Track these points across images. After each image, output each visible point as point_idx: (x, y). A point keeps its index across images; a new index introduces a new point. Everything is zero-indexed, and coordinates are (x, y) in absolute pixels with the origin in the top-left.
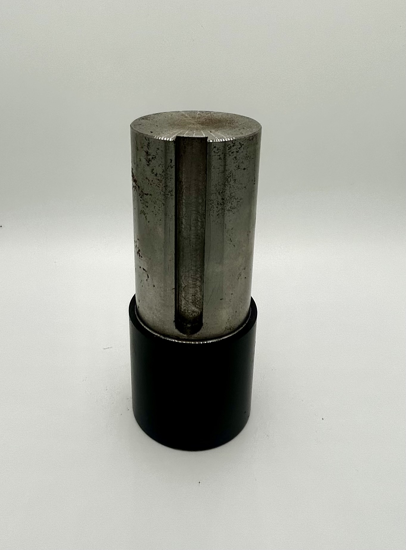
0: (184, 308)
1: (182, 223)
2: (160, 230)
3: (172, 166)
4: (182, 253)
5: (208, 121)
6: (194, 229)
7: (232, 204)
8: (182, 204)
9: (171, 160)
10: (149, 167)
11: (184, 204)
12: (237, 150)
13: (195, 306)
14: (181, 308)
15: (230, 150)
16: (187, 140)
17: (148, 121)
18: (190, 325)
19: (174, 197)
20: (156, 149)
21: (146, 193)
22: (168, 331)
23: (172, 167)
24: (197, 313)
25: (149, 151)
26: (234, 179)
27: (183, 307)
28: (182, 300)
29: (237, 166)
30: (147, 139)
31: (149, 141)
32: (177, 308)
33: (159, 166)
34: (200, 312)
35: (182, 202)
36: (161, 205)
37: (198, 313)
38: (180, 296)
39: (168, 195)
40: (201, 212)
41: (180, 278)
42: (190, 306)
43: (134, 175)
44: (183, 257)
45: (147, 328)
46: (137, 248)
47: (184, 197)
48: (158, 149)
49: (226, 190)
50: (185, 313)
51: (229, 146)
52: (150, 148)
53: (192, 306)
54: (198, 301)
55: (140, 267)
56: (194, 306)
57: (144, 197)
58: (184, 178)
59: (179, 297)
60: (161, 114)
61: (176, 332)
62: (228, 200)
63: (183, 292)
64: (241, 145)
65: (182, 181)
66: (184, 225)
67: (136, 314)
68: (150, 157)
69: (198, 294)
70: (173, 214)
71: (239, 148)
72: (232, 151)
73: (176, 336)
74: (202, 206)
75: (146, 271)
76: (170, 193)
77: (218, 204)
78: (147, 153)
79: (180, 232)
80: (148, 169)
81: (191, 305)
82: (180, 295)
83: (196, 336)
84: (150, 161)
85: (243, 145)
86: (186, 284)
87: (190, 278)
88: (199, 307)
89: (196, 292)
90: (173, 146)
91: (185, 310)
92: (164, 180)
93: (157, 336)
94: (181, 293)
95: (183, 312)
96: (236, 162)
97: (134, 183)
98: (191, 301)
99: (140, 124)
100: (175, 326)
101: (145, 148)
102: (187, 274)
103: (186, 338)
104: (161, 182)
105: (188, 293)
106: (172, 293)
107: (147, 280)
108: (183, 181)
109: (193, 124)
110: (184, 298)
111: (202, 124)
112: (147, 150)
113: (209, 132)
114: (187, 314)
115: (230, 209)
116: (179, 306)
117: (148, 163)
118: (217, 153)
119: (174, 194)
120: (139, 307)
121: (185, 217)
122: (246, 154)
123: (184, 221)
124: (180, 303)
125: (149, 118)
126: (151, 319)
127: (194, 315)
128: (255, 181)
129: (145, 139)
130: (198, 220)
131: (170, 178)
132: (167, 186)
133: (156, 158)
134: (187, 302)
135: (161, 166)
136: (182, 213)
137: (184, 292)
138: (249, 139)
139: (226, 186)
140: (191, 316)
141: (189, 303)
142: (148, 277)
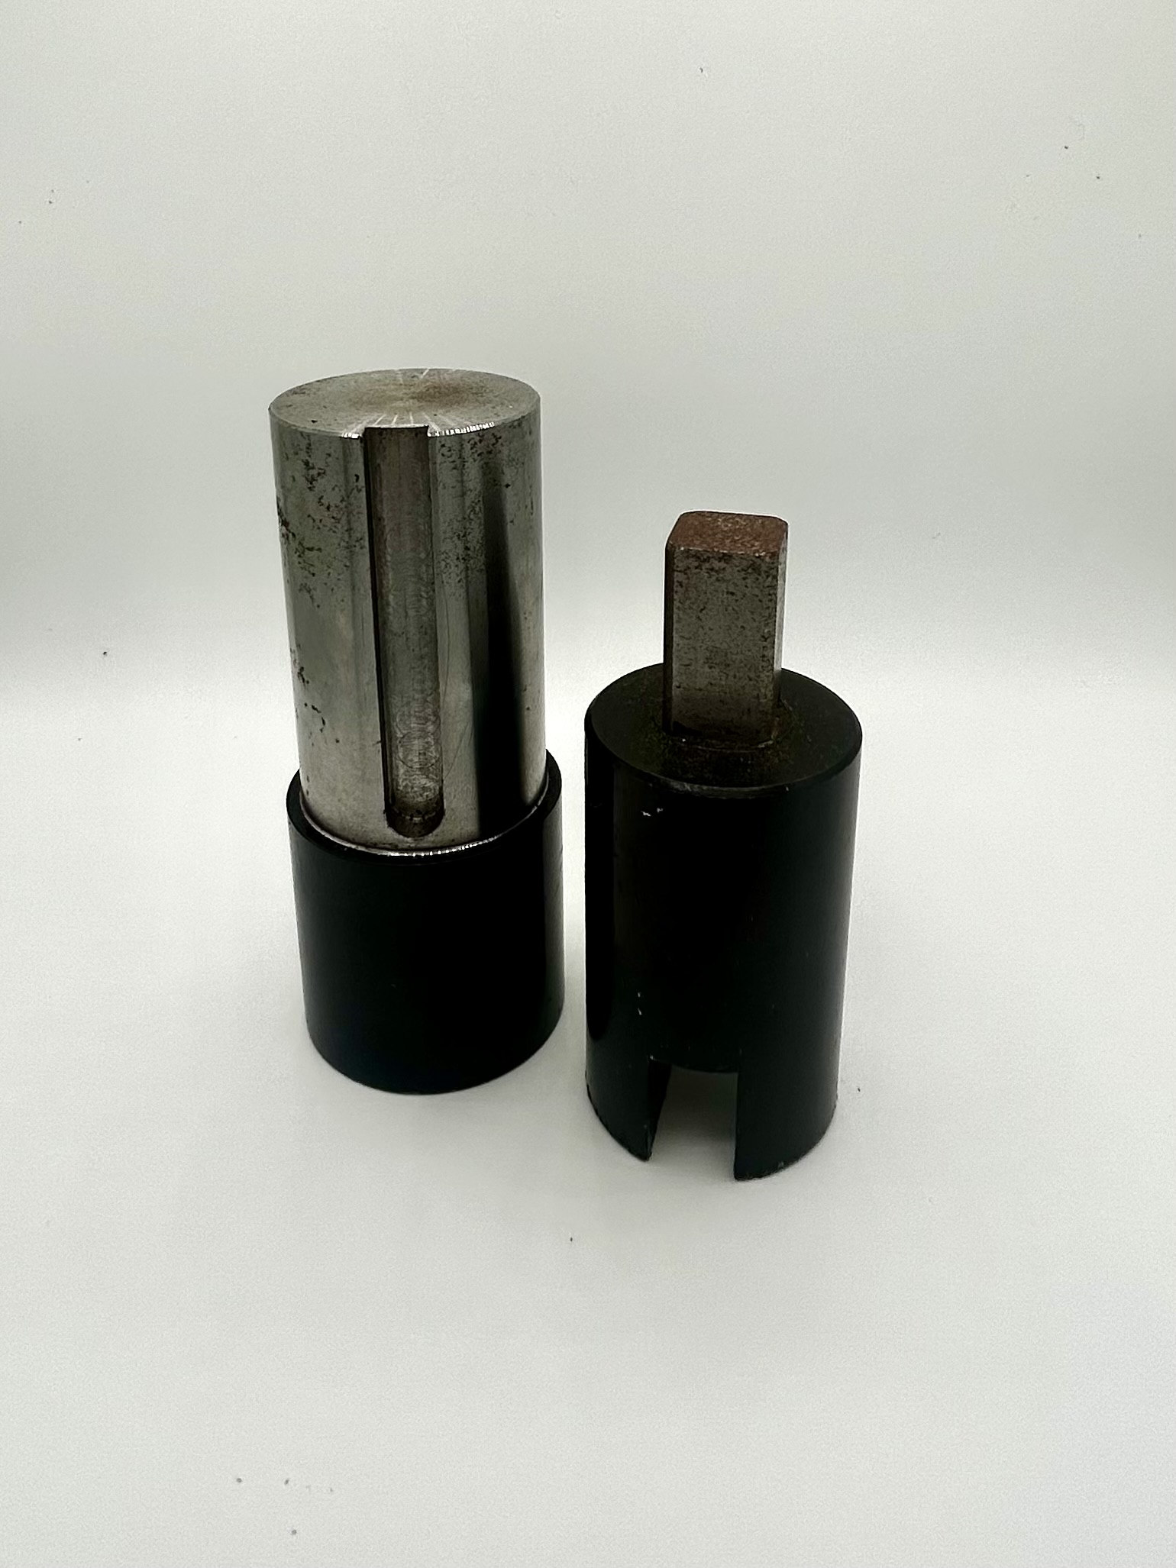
0: (404, 784)
1: (388, 604)
2: (343, 621)
4: (391, 668)
8: (386, 565)
11: (389, 564)
12: (489, 450)
13: (427, 777)
14: (397, 784)
15: (475, 449)
16: (387, 434)
17: (306, 397)
18: (419, 819)
22: (372, 835)
24: (433, 791)
25: (311, 461)
26: (487, 506)
27: (403, 782)
28: (397, 767)
29: (492, 481)
30: (305, 435)
31: (309, 439)
32: (390, 784)
33: (333, 489)
35: (386, 561)
36: (342, 569)
38: (394, 759)
39: (355, 546)
40: (425, 579)
41: (390, 721)
42: (417, 777)
43: (283, 510)
45: (327, 835)
46: (296, 665)
47: (389, 550)
48: (329, 455)
49: (472, 529)
50: (408, 793)
51: (472, 442)
53: (421, 776)
55: (306, 705)
56: (424, 776)
59: (391, 761)
60: (332, 381)
61: (391, 834)
63: (401, 750)
64: (496, 439)
65: (382, 518)
66: (393, 607)
68: (314, 472)
69: (431, 750)
70: (369, 585)
71: (493, 445)
72: (479, 452)
73: (390, 844)
74: (427, 566)
76: (358, 543)
77: (458, 559)
78: (307, 463)
79: (385, 623)
80: (311, 498)
81: (418, 775)
82: (393, 754)
83: (430, 839)
84: (314, 480)
86: (405, 732)
87: (413, 719)
88: (434, 777)
89: (426, 746)
92: (344, 518)
94: (395, 750)
95: (402, 791)
96: (490, 473)
97: (284, 528)
98: (417, 767)
99: (289, 404)
100: (386, 822)
101: (303, 455)
102: (406, 709)
103: (411, 846)
104: (339, 523)
105: (412, 750)
106: (377, 752)
107: (321, 730)
108: (385, 516)
111: (420, 397)
112: (307, 458)
114: (411, 795)
115: (483, 567)
116: (393, 780)
117: (310, 486)
118: (448, 457)
119: (367, 544)
120: (310, 794)
121: (395, 590)
122: (509, 455)
123: (391, 598)
124: (395, 772)
125: (309, 390)
126: (336, 814)
127: (427, 796)
128: (532, 507)
129: (300, 436)
130: (421, 596)
132: (351, 529)
134: (410, 769)
135: (337, 489)
136: (388, 583)
138: (513, 425)
139: (473, 523)
140: (420, 799)
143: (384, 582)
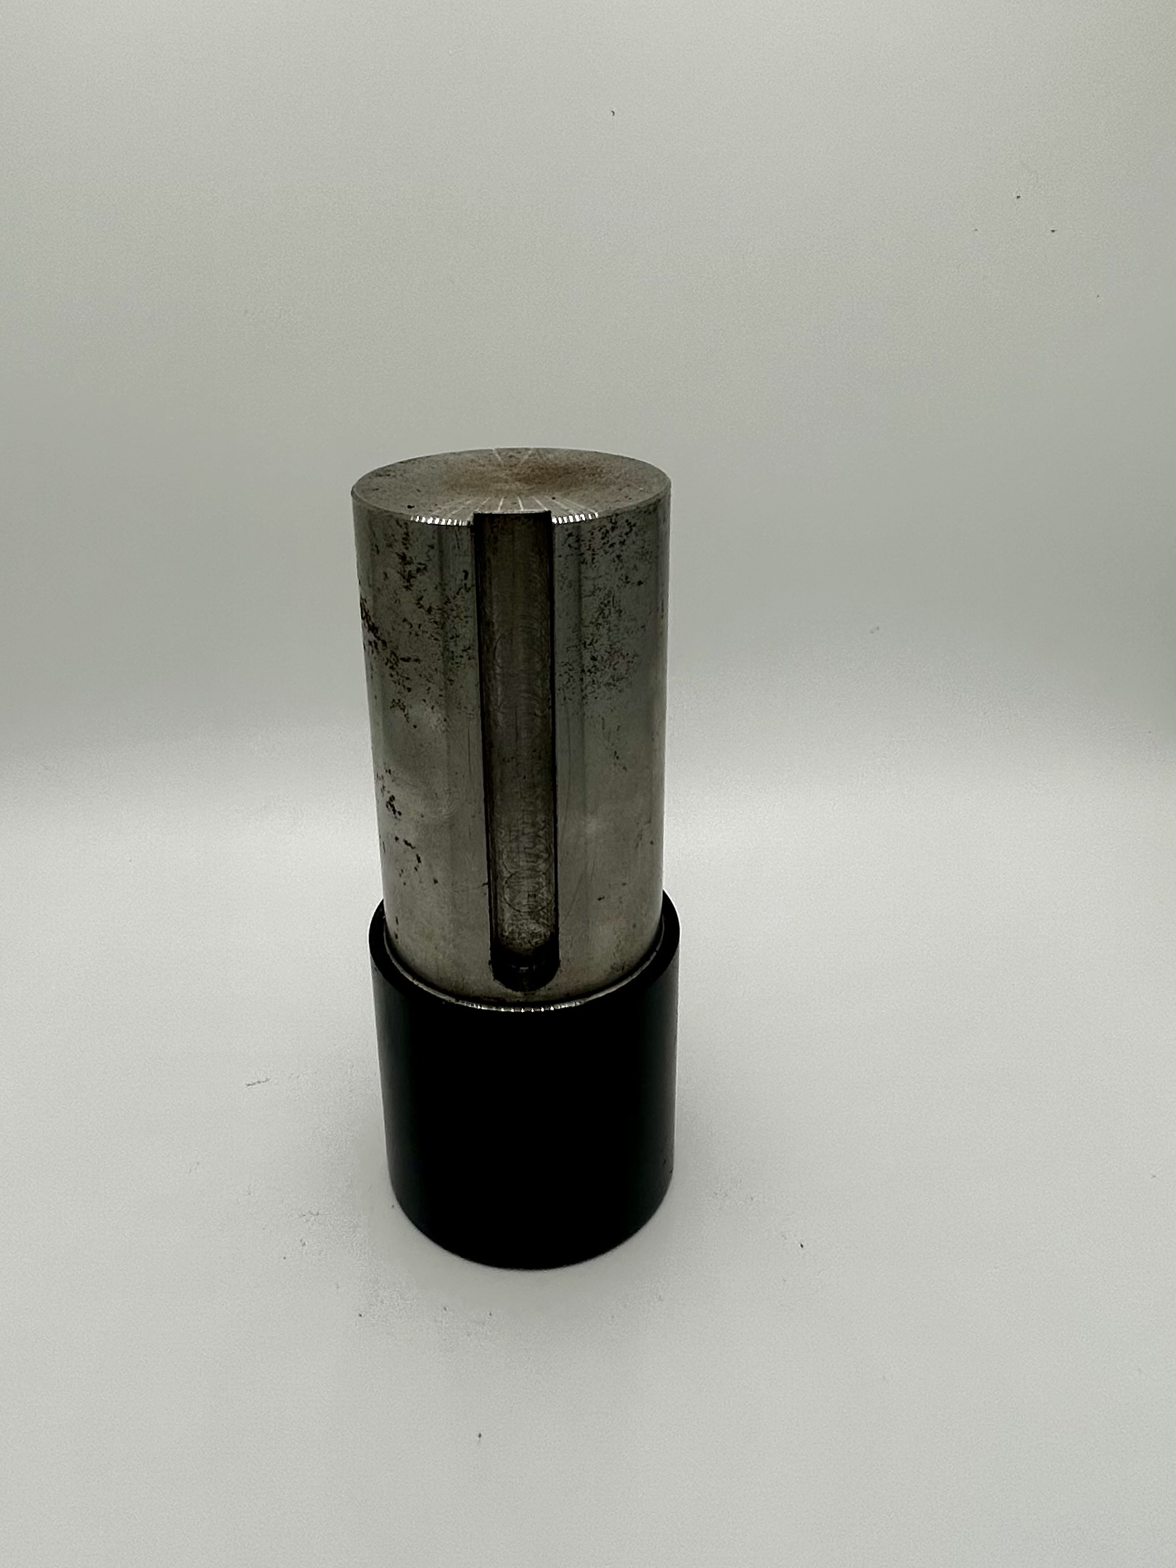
0: (510, 929)
1: (496, 724)
3: (468, 586)
4: (498, 797)
5: (537, 471)
6: (527, 735)
7: (614, 669)
8: (495, 678)
9: (466, 574)
10: (410, 592)
11: (498, 677)
12: (622, 540)
13: (538, 922)
14: (503, 930)
15: (605, 541)
16: (499, 522)
18: (527, 968)
19: (476, 661)
20: (427, 548)
21: (406, 655)
23: (468, 590)
24: (543, 938)
25: (409, 555)
26: (617, 608)
27: (508, 927)
28: (503, 910)
29: (624, 578)
30: (401, 523)
31: (407, 528)
32: (494, 933)
34: (549, 933)
35: (495, 674)
37: (545, 935)
39: (462, 657)
40: (541, 695)
41: (497, 858)
42: (525, 921)
43: (371, 614)
44: (503, 805)
47: (499, 661)
49: (599, 635)
52: (411, 546)
53: (529, 921)
54: (543, 908)
55: (397, 839)
56: (534, 921)
57: (400, 665)
58: (495, 613)
59: (498, 905)
62: (606, 661)
63: (508, 891)
64: (631, 527)
65: (492, 622)
66: (502, 728)
67: (388, 951)
68: (412, 568)
69: (541, 891)
70: (476, 702)
71: (627, 534)
72: (610, 543)
73: (495, 998)
75: (412, 848)
76: (465, 653)
78: (403, 557)
79: (494, 746)
80: (407, 598)
81: (527, 919)
82: (498, 897)
83: (542, 992)
84: (412, 577)
85: (635, 525)
86: (513, 871)
87: (522, 856)
88: (546, 922)
89: (537, 886)
90: (469, 537)
91: (512, 932)
93: (446, 1002)
94: (501, 891)
96: (621, 568)
97: (371, 634)
98: (526, 910)
100: (492, 974)
101: (399, 548)
105: (519, 892)
106: (483, 894)
107: (416, 869)
109: (507, 482)
110: (510, 905)
112: (405, 551)
113: (551, 499)
114: (519, 941)
115: (611, 681)
116: (499, 925)
117: (406, 584)
119: (476, 654)
120: (399, 936)
122: (643, 548)
125: (395, 472)
126: (432, 961)
127: (536, 943)
128: (663, 610)
131: (466, 617)
133: (428, 568)
134: (517, 913)
136: (496, 700)
139: (601, 628)
140: (529, 946)
141: (521, 915)
142: (419, 861)
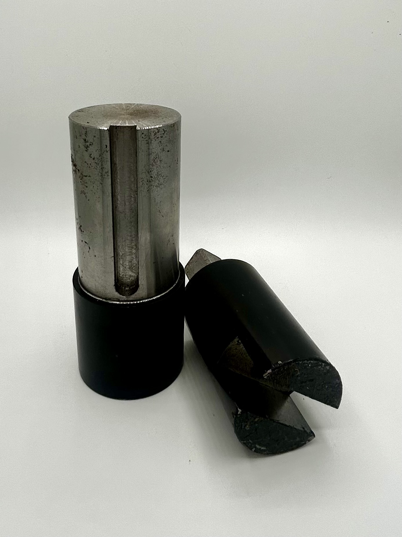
0: (122, 274)
1: (118, 199)
2: (99, 206)
3: (107, 150)
4: (118, 226)
5: (136, 111)
6: (128, 204)
7: (159, 181)
8: (117, 183)
9: (107, 146)
10: (87, 152)
12: (161, 136)
14: (120, 274)
15: (155, 136)
16: (119, 128)
17: (84, 113)
19: (110, 177)
20: (93, 137)
21: (86, 175)
22: (109, 295)
23: (107, 152)
26: (160, 160)
27: (122, 273)
28: (120, 267)
29: (162, 149)
30: (84, 128)
31: (86, 130)
32: (117, 275)
33: (96, 151)
34: (136, 276)
35: (117, 182)
36: (99, 185)
37: (135, 277)
40: (133, 190)
41: (118, 248)
43: (74, 160)
44: (120, 229)
45: (90, 295)
46: (78, 224)
47: (119, 177)
48: (95, 136)
49: (153, 169)
51: (155, 132)
52: (87, 136)
54: (134, 266)
55: (82, 241)
56: (131, 271)
57: (84, 178)
58: (117, 161)
60: (95, 107)
61: (117, 295)
62: (156, 178)
64: (164, 132)
65: (116, 164)
66: (120, 201)
67: (79, 283)
68: (88, 144)
69: (134, 260)
70: (110, 191)
71: (163, 134)
72: (157, 137)
73: (115, 299)
74: (134, 184)
75: (88, 244)
76: (106, 174)
77: (148, 181)
78: (85, 140)
79: (116, 207)
80: (86, 154)
81: (128, 271)
82: (118, 262)
83: (133, 297)
85: (166, 131)
87: (127, 248)
88: (135, 271)
89: (132, 258)
90: (108, 133)
91: (123, 275)
92: (100, 163)
93: (100, 300)
94: (119, 260)
95: (121, 277)
96: (161, 146)
97: (74, 167)
98: (128, 267)
99: (77, 115)
100: (115, 290)
101: (84, 137)
102: (124, 243)
103: (125, 299)
104: (98, 165)
105: (126, 260)
106: (112, 261)
107: (89, 252)
109: (124, 115)
110: (122, 265)
111: (131, 114)
112: (86, 138)
113: (138, 121)
114: (125, 278)
115: (158, 185)
117: (86, 149)
118: (145, 138)
120: (83, 277)
121: (120, 194)
122: (169, 139)
123: (119, 197)
124: (119, 269)
125: (85, 110)
126: (94, 286)
128: (177, 161)
129: (82, 128)
130: (131, 196)
131: (106, 161)
132: (103, 168)
133: (93, 144)
134: (125, 268)
135: (97, 151)
136: (118, 191)
137: (122, 260)
138: (171, 126)
139: (154, 166)
140: (129, 280)
141: (126, 269)
142: (90, 249)
143: (116, 190)
